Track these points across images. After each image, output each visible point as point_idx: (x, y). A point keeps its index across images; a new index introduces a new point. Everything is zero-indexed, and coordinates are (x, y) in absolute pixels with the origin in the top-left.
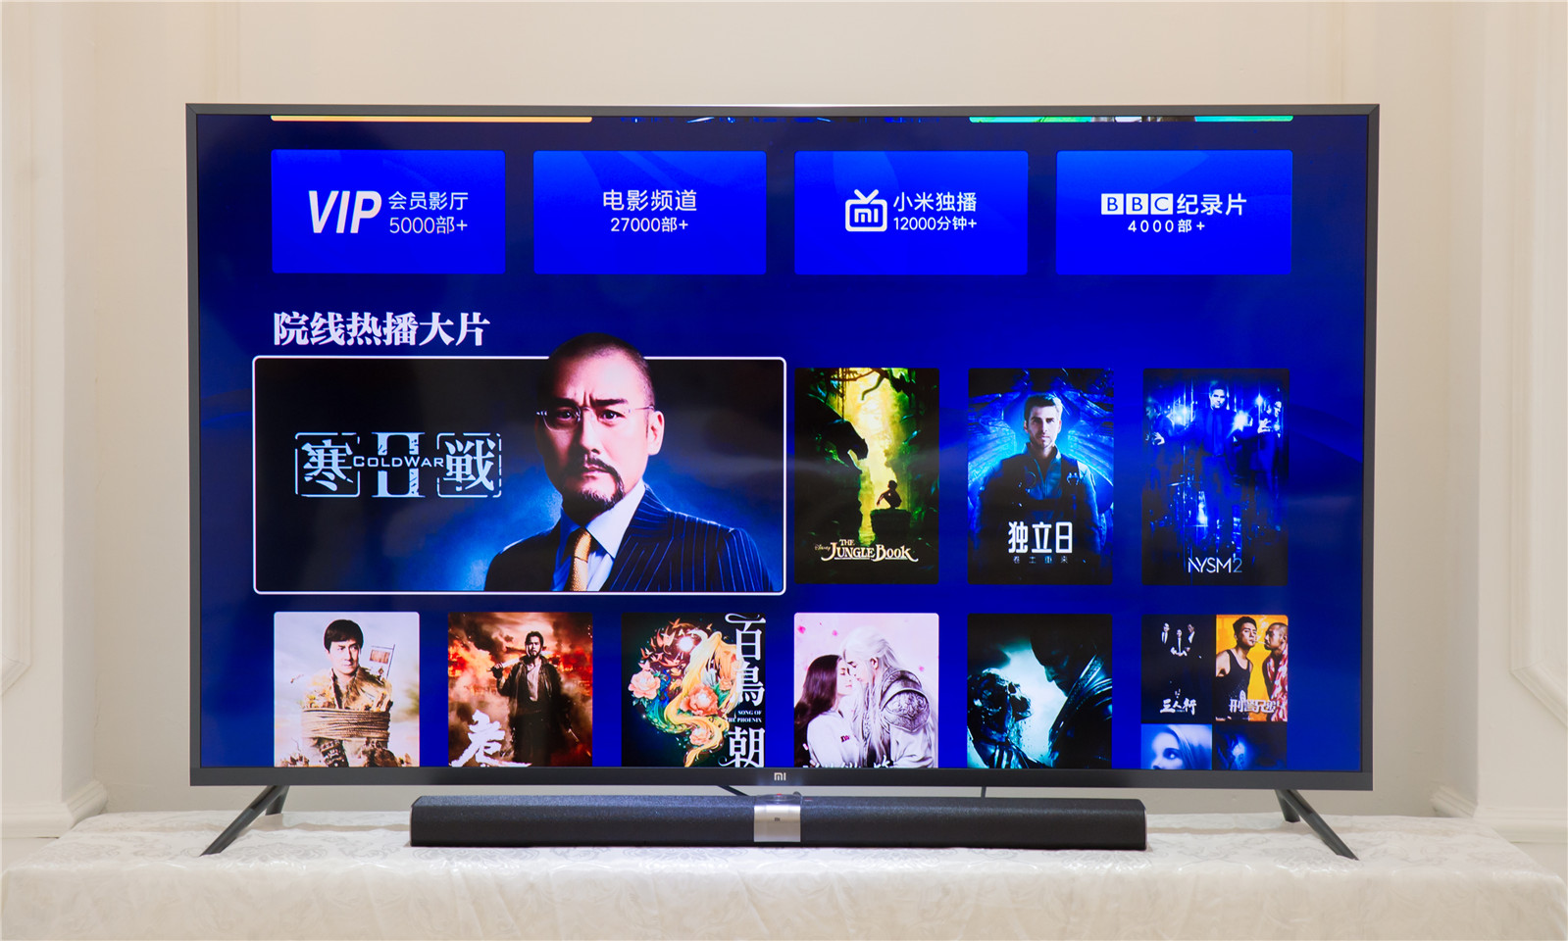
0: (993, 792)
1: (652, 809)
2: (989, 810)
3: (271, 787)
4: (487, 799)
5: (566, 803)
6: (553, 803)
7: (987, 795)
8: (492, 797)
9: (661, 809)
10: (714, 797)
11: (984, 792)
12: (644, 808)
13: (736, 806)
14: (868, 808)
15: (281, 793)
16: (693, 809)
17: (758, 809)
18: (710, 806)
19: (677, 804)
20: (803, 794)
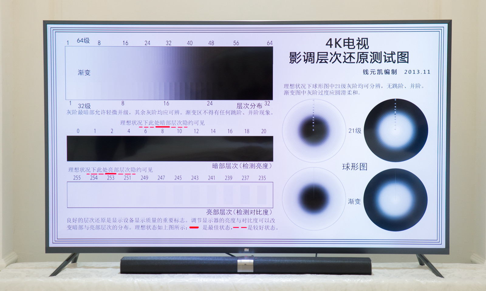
0: (320, 255)
1: (203, 261)
2: (318, 261)
3: (73, 254)
4: (146, 257)
5: (173, 259)
6: (169, 259)
7: (318, 256)
8: (148, 257)
9: (206, 261)
10: (224, 257)
11: (316, 255)
12: (200, 261)
13: (231, 260)
14: (276, 260)
15: (77, 256)
16: (217, 261)
17: (239, 261)
18: (223, 260)
19: (211, 259)
20: (255, 256)
